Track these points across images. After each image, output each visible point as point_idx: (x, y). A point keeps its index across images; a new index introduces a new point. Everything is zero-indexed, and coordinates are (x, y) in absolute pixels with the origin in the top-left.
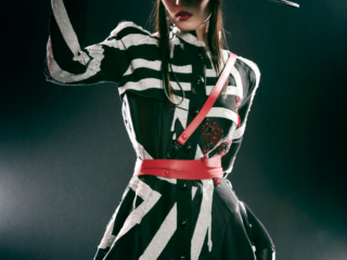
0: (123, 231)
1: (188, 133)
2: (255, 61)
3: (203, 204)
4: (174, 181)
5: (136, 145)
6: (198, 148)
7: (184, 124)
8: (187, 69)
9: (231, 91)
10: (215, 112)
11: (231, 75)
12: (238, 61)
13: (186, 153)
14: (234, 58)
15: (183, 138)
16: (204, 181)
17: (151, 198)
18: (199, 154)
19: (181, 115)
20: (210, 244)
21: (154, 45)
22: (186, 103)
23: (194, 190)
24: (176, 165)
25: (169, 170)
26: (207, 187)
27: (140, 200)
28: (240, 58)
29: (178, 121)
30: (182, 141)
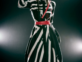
0: (34, 34)
1: (43, 16)
3: (47, 29)
4: (42, 25)
5: (34, 19)
6: (45, 19)
7: (42, 15)
8: (42, 5)
9: (50, 8)
11: (50, 5)
12: (51, 2)
13: (43, 20)
16: (47, 25)
17: (38, 28)
18: (46, 20)
19: (42, 13)
20: (49, 35)
21: (36, 1)
22: (42, 11)
23: (45, 26)
24: (42, 22)
26: (48, 26)
27: (36, 29)
30: (42, 18)
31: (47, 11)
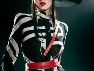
1: (47, 52)
2: (66, 23)
4: (44, 70)
6: (51, 57)
7: (45, 48)
8: (44, 28)
9: (60, 34)
10: (56, 43)
11: (59, 29)
13: (47, 59)
14: (59, 22)
15: (45, 54)
16: (54, 68)
18: (52, 59)
19: (43, 45)
21: (31, 20)
22: (45, 40)
24: (44, 64)
25: (41, 66)
28: (61, 22)
29: (42, 47)
30: (45, 55)
31: (55, 40)
